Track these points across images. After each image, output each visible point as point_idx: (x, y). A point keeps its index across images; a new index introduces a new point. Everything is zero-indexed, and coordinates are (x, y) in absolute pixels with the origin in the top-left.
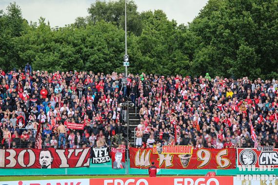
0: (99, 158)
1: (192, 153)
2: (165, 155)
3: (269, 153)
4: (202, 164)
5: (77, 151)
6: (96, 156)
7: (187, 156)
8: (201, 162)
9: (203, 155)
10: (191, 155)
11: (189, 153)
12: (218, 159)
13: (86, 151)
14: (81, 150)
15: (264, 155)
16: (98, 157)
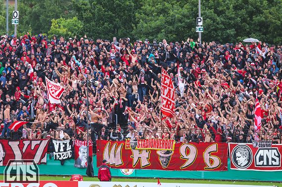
0: (60, 153)
1: (173, 149)
2: (140, 151)
3: (268, 149)
4: (187, 164)
5: (34, 143)
6: (57, 150)
7: (168, 152)
8: (184, 161)
9: (188, 151)
10: (173, 152)
11: (170, 149)
12: (206, 156)
13: (44, 144)
14: (38, 142)
15: (261, 152)
16: (59, 151)
